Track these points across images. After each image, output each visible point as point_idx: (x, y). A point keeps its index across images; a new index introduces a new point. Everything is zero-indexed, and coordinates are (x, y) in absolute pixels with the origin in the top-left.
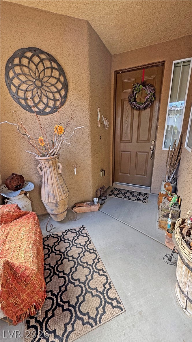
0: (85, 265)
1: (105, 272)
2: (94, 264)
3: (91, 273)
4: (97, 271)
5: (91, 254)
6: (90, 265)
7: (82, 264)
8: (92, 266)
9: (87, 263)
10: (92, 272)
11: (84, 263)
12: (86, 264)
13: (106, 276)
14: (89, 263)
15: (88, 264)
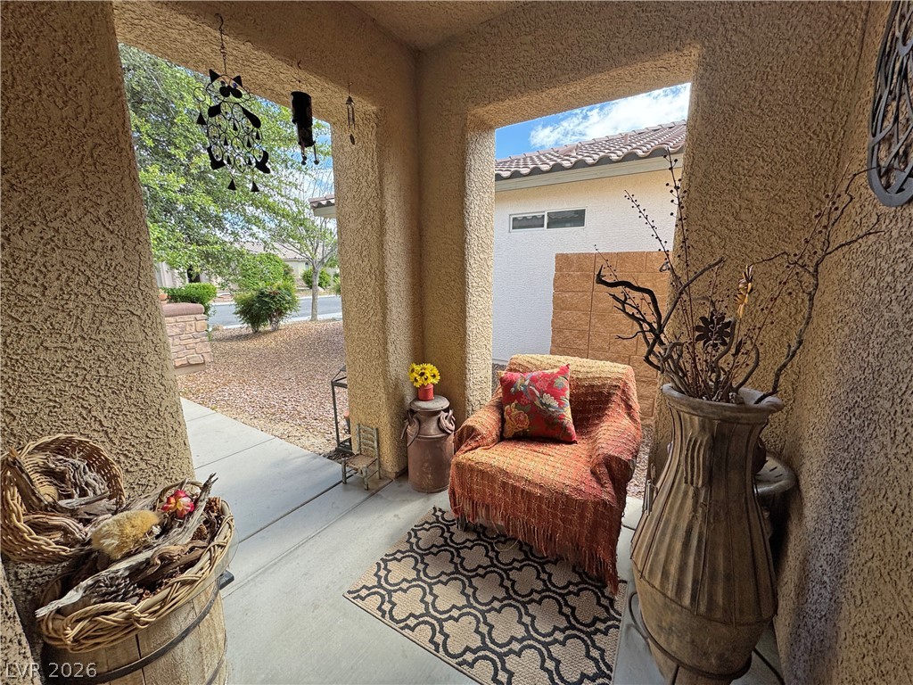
0: (455, 613)
1: (402, 628)
2: (438, 628)
3: (430, 607)
4: (421, 619)
5: (464, 647)
6: (446, 620)
7: (464, 610)
8: (440, 621)
9: (456, 620)
10: (431, 610)
11: (461, 616)
12: (456, 616)
13: (398, 622)
14: (451, 621)
15: (451, 618)
